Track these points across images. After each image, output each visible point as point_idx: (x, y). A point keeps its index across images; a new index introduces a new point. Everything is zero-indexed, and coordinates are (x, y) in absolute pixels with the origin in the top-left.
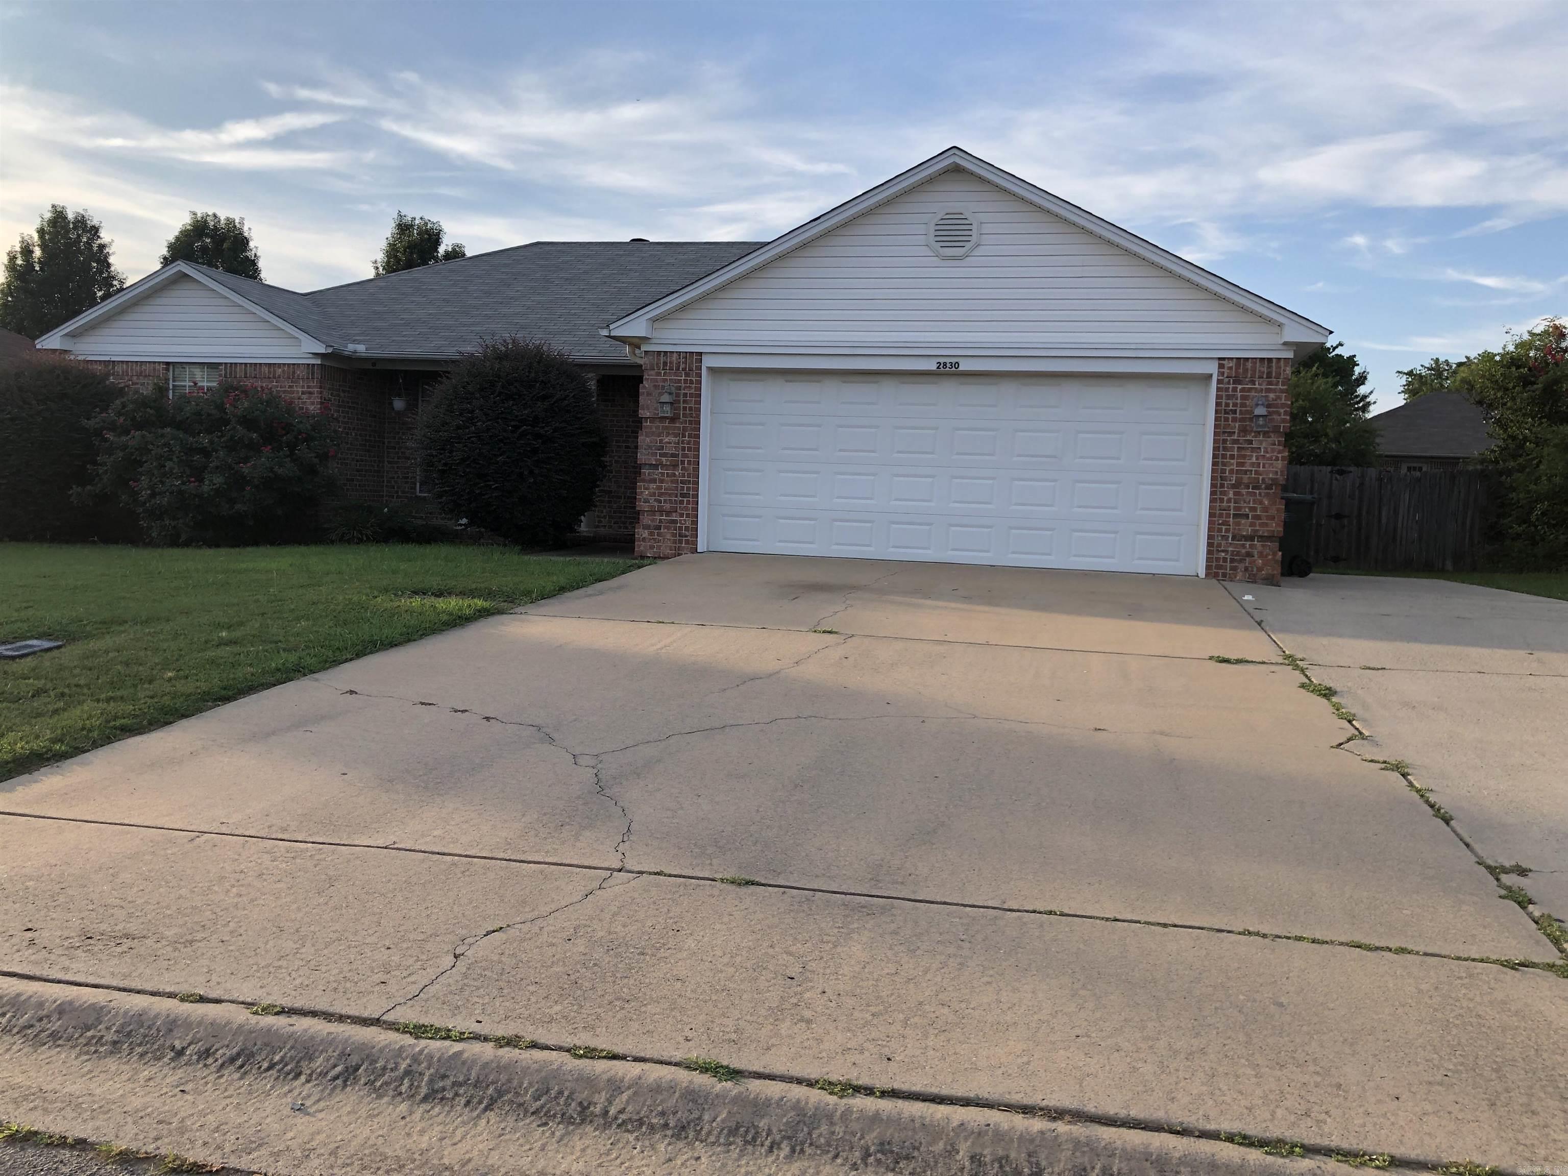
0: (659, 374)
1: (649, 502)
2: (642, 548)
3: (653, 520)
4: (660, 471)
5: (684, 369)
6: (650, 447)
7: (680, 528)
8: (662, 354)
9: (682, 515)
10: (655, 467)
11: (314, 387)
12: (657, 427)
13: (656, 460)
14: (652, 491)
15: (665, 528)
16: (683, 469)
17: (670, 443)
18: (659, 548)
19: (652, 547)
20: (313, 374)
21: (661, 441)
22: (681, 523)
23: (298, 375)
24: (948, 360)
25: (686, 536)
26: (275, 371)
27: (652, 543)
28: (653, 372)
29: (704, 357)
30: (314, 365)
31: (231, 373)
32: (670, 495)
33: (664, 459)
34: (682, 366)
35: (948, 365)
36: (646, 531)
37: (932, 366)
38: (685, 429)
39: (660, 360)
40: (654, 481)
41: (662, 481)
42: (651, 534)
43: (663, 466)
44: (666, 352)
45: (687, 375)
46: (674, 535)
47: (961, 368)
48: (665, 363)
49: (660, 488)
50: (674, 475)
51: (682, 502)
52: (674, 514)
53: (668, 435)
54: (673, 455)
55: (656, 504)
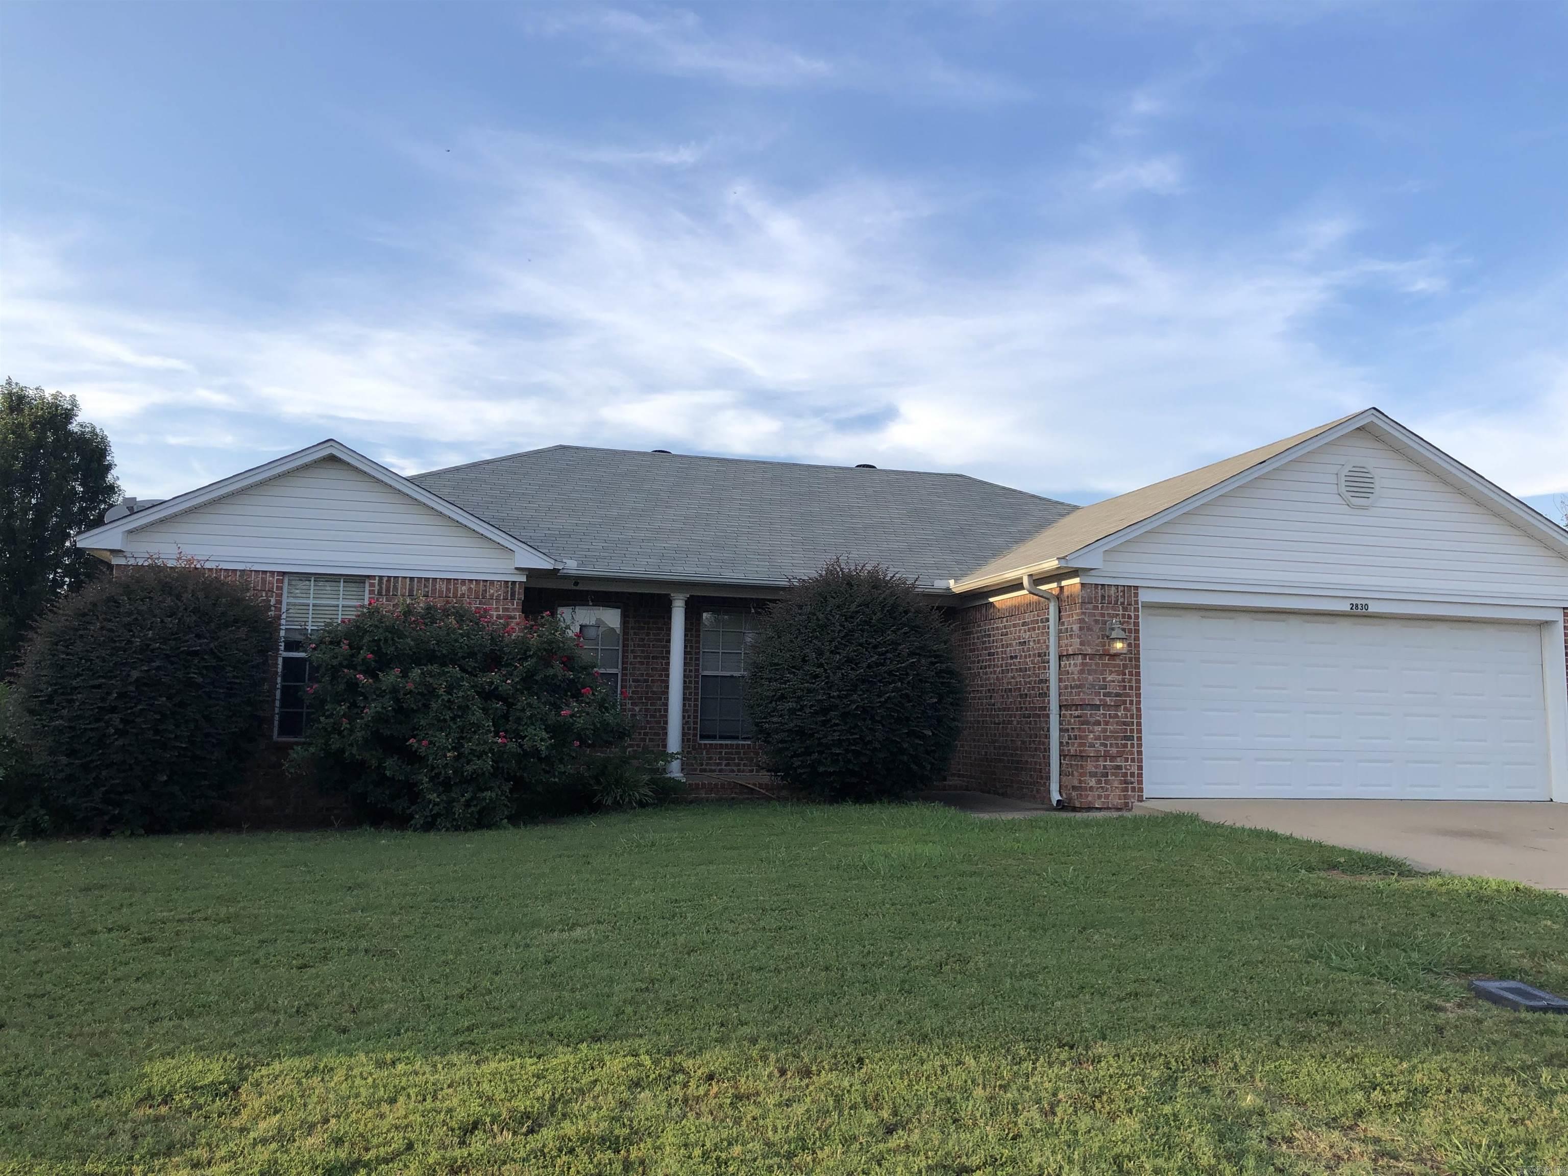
0: (1096, 608)
1: (1094, 747)
2: (1090, 799)
3: (1096, 767)
4: (1102, 712)
5: (1123, 603)
6: (1093, 686)
7: (1125, 775)
8: (1100, 587)
9: (1127, 760)
10: (1096, 707)
11: (514, 610)
12: (1097, 665)
13: (1100, 700)
14: (1097, 734)
15: (1113, 774)
16: (1125, 709)
17: (1113, 681)
18: (1107, 797)
19: (1100, 797)
20: (513, 594)
21: (1104, 679)
22: (1126, 769)
23: (492, 595)
24: (1359, 602)
25: (1132, 783)
26: (456, 589)
27: (1100, 792)
28: (1090, 606)
29: (1140, 591)
30: (514, 583)
31: (388, 590)
32: (1116, 738)
33: (1108, 699)
34: (1121, 600)
35: (1360, 607)
36: (1093, 779)
37: (1345, 607)
38: (1125, 666)
39: (1097, 593)
40: (1098, 723)
41: (1107, 723)
42: (1099, 782)
43: (1106, 706)
44: (1103, 585)
45: (1125, 609)
46: (1121, 782)
47: (1369, 610)
48: (1103, 597)
49: (1105, 731)
50: (1116, 716)
51: (1125, 746)
52: (1119, 759)
53: (1111, 672)
54: (1117, 695)
55: (1102, 748)
